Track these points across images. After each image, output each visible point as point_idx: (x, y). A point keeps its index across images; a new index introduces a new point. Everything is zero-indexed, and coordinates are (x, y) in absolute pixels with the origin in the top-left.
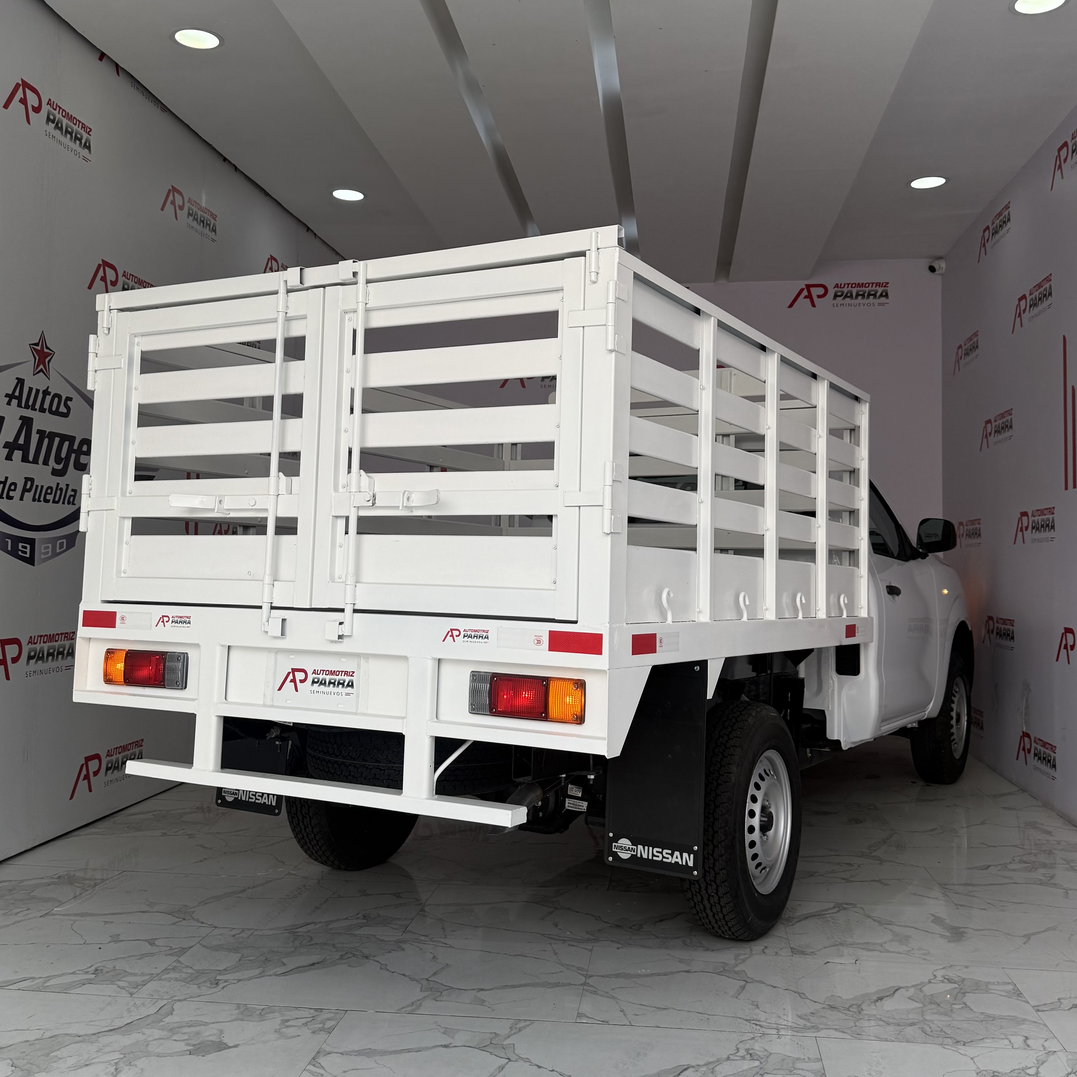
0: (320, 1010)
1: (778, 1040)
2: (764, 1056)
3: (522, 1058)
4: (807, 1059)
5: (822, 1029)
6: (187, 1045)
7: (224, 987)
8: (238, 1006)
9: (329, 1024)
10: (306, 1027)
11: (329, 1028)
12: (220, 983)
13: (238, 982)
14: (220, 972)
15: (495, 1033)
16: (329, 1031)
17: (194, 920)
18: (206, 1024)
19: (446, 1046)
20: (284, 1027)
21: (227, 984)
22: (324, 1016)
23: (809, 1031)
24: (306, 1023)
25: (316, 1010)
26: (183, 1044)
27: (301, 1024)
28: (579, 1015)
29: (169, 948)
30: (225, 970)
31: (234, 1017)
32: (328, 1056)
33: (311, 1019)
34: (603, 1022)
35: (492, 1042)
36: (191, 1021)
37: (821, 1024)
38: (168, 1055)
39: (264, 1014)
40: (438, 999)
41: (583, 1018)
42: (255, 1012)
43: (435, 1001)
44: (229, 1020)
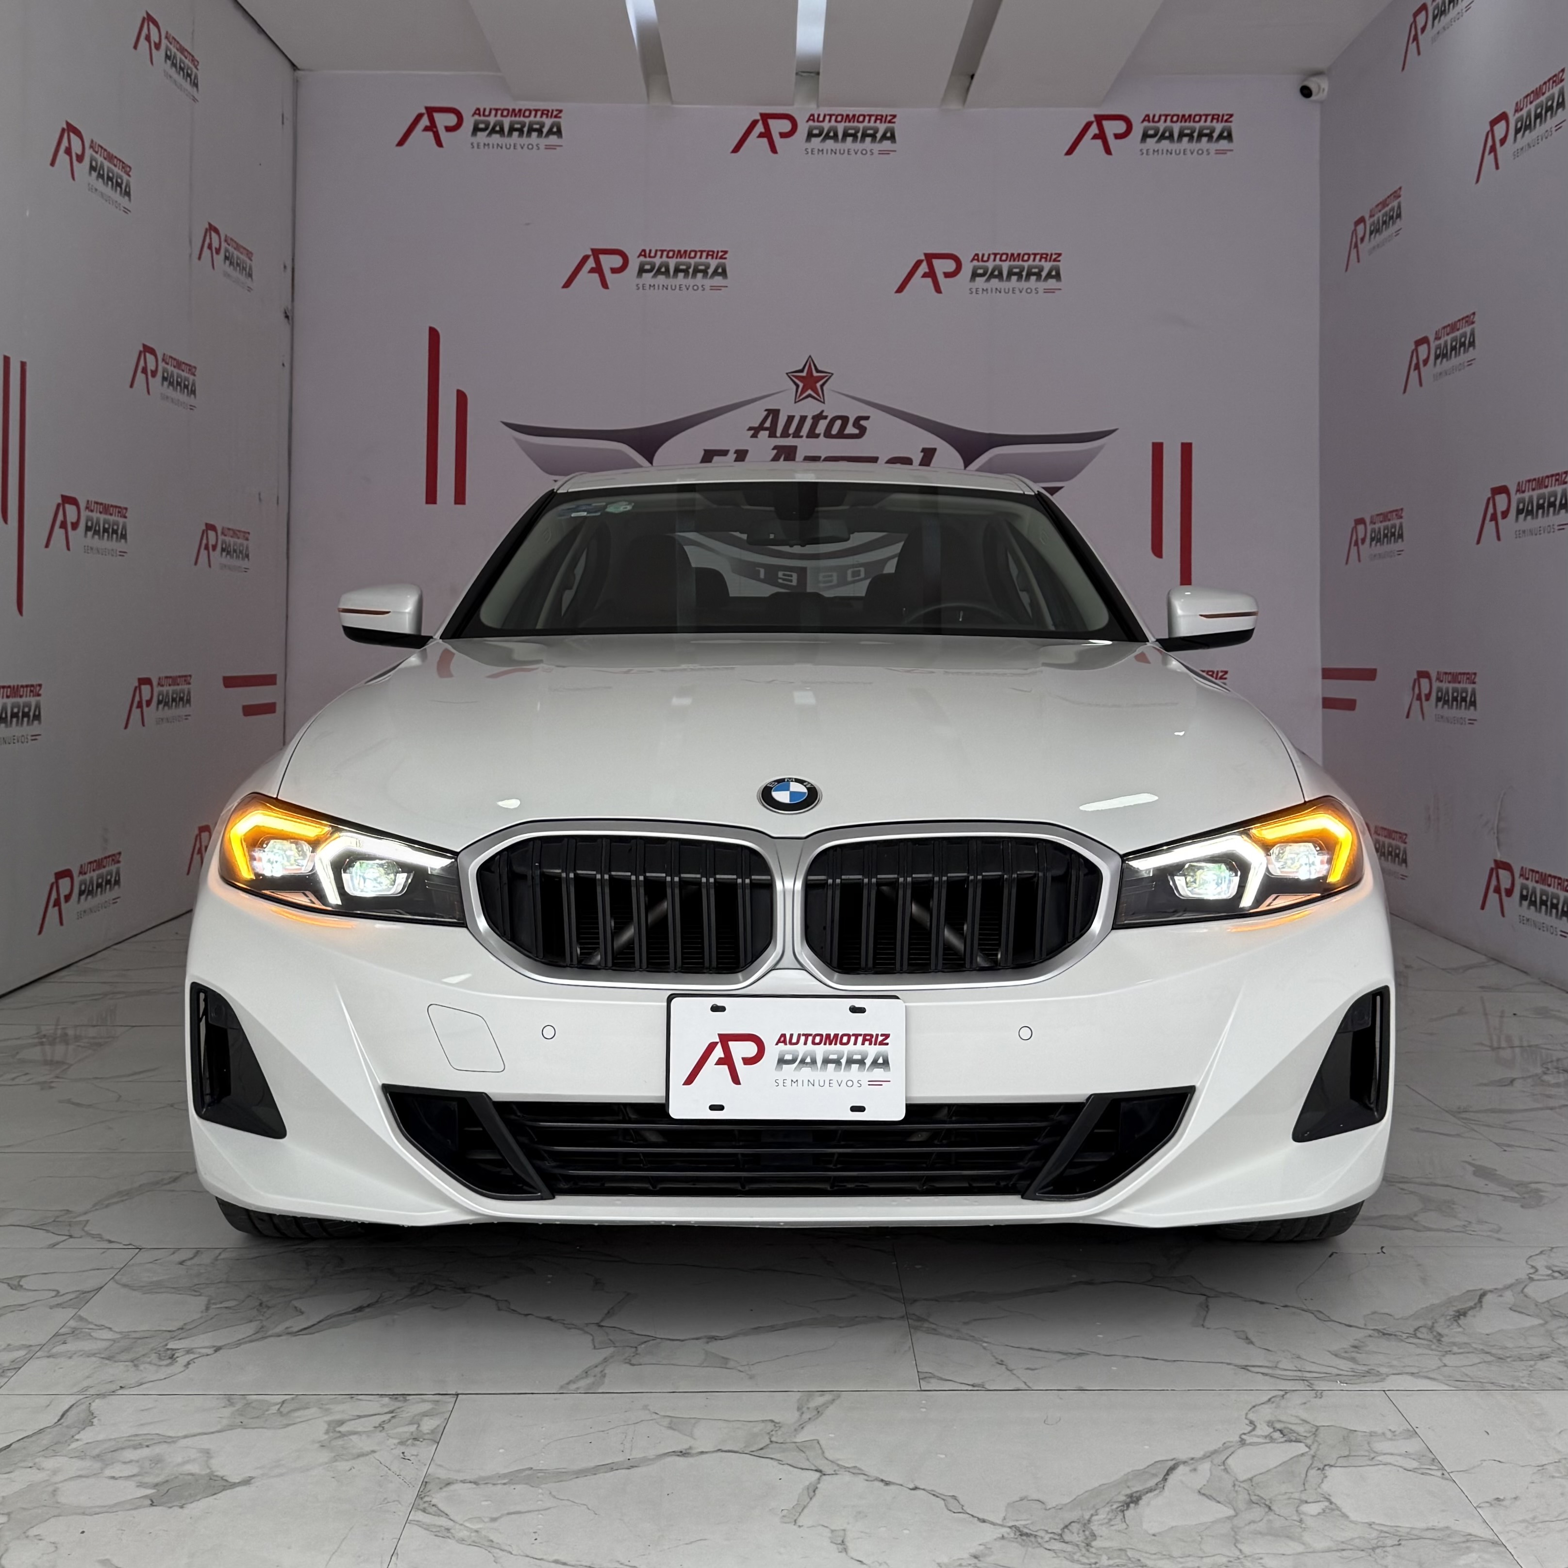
0: (401, 1398)
1: (1317, 1399)
2: (1306, 1431)
3: (846, 1468)
4: (1389, 1435)
5: (1388, 1376)
6: (141, 1485)
7: (188, 1363)
8: (229, 1399)
9: (428, 1425)
10: (383, 1434)
11: (433, 1432)
12: (176, 1355)
13: (216, 1351)
14: (173, 1334)
15: (772, 1421)
16: (436, 1437)
17: (93, 1236)
18: (170, 1440)
19: (683, 1454)
20: (339, 1435)
21: (192, 1356)
22: (415, 1408)
23: (1366, 1378)
24: (380, 1425)
25: (394, 1397)
26: (131, 1484)
27: (371, 1429)
28: (923, 1377)
29: (54, 1294)
30: (182, 1329)
31: (225, 1422)
32: (445, 1489)
33: (387, 1417)
34: (973, 1386)
35: (773, 1439)
36: (137, 1435)
37: (1382, 1365)
38: (104, 1509)
39: (289, 1412)
40: (633, 1362)
41: (933, 1380)
42: (267, 1410)
43: (628, 1366)
44: (219, 1427)
